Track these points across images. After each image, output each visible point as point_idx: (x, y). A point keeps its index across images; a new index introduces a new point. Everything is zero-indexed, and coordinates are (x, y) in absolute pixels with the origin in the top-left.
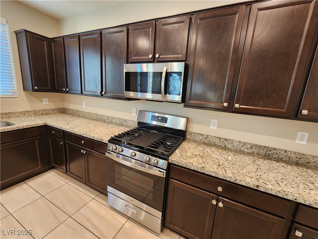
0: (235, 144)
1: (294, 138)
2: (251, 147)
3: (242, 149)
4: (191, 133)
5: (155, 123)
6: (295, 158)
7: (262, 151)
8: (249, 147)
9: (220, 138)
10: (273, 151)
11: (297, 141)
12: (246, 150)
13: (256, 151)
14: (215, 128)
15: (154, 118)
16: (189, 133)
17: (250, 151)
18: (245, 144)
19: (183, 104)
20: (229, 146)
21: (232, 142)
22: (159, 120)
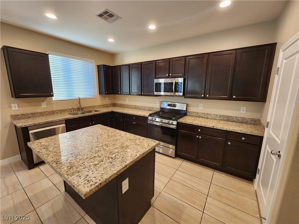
0: (212, 116)
1: (240, 110)
2: (220, 117)
3: (216, 118)
4: (189, 112)
5: (169, 107)
6: (241, 120)
7: (225, 118)
8: (219, 116)
9: (204, 114)
10: (230, 118)
11: (241, 112)
12: (218, 118)
13: (222, 118)
14: (202, 108)
15: (169, 105)
16: (188, 112)
17: (220, 119)
18: (217, 115)
19: (184, 97)
20: (209, 117)
21: (211, 115)
22: (172, 106)
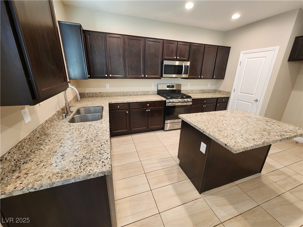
5: (168, 89)
6: (208, 91)
9: (191, 90)
11: (208, 86)
14: (189, 86)
15: (168, 87)
22: (171, 87)
